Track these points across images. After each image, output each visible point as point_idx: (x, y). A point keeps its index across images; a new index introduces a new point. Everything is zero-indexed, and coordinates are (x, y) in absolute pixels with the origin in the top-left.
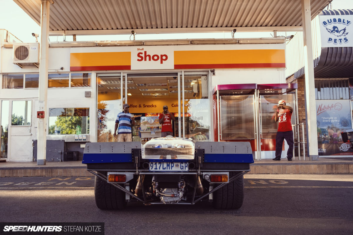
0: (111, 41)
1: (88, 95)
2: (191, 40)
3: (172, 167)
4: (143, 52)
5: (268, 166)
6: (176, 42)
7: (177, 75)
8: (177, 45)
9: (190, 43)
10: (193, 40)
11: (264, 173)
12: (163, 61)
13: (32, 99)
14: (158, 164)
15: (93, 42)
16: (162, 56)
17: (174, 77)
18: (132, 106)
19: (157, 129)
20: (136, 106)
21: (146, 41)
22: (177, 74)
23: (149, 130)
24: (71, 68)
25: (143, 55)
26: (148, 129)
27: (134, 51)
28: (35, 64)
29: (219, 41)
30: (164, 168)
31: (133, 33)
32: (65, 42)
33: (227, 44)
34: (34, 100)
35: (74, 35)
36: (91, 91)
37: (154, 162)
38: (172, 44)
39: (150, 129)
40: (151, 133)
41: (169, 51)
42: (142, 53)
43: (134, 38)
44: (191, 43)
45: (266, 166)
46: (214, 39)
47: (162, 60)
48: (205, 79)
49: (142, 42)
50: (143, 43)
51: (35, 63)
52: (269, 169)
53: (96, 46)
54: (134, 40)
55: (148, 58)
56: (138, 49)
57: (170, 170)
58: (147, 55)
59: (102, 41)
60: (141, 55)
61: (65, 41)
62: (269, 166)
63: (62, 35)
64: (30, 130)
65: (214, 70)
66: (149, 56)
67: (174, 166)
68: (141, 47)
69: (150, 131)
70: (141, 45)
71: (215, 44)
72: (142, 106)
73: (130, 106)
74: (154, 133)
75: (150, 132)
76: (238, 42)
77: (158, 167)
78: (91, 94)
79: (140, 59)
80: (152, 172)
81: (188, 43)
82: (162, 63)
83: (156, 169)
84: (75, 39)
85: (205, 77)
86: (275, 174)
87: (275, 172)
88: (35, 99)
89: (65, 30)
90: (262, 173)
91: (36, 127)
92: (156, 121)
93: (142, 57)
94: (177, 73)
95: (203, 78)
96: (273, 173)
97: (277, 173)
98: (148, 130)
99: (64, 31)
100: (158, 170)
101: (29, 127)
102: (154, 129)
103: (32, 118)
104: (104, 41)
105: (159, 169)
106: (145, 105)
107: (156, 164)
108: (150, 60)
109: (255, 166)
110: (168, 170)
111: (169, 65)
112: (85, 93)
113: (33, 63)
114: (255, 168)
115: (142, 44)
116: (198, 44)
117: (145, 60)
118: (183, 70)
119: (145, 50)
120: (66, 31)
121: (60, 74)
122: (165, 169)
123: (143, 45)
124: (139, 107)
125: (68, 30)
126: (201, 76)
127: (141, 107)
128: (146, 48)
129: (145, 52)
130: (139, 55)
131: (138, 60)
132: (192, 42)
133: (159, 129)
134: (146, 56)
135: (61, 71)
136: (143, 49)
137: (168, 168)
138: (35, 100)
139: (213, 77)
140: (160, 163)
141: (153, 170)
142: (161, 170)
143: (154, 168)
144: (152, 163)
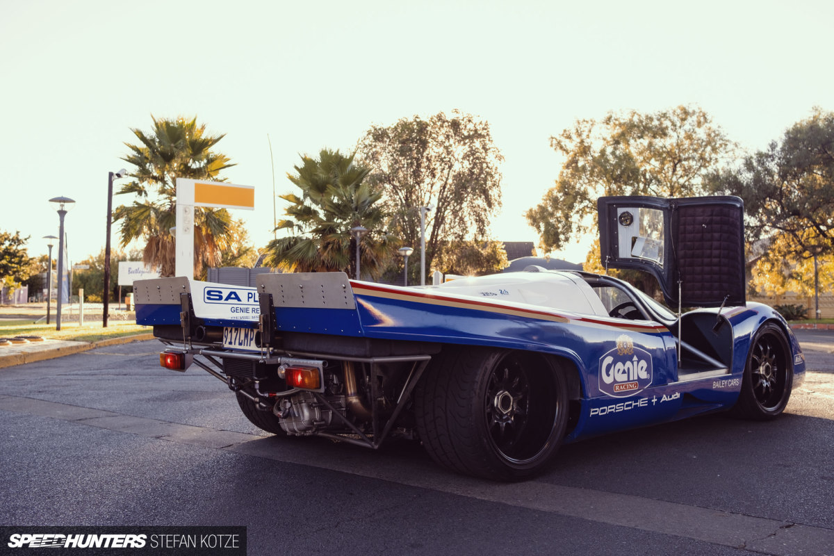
3: (251, 340)
14: (234, 330)
30: (241, 341)
37: (229, 326)
57: (248, 348)
77: (233, 341)
80: (226, 350)
83: (230, 343)
100: (232, 346)
107: (231, 331)
110: (245, 347)
137: (246, 342)
140: (236, 330)
141: (227, 345)
142: (237, 346)
143: (229, 340)
144: (227, 329)
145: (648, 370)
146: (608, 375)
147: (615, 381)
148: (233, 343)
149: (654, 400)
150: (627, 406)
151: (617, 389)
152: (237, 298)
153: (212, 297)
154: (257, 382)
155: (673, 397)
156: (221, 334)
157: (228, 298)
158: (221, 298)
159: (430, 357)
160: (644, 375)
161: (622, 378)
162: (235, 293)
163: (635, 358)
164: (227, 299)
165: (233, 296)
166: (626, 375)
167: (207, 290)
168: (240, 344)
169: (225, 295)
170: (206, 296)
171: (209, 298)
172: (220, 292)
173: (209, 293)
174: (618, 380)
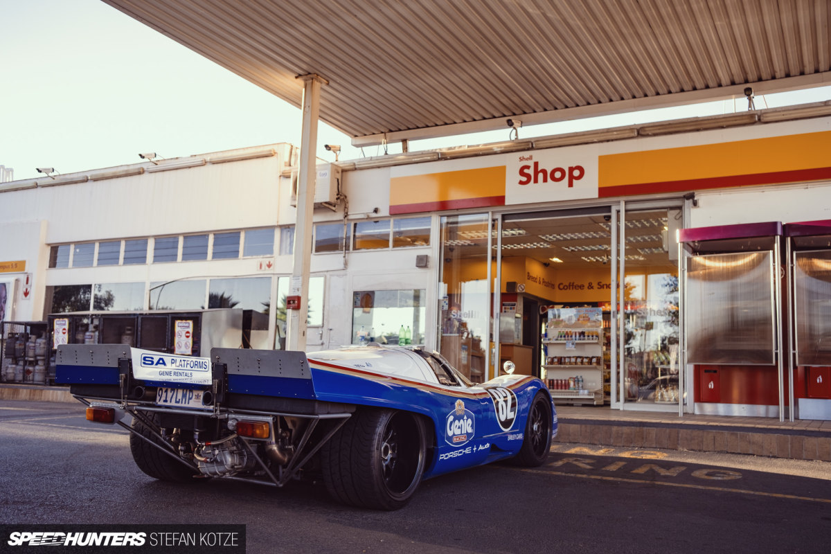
0: (468, 146)
1: (422, 262)
2: (638, 128)
3: (190, 399)
4: (531, 163)
5: (750, 434)
6: (603, 134)
7: (610, 211)
8: (608, 141)
9: (636, 133)
10: (645, 126)
11: (739, 451)
12: (574, 181)
13: (325, 273)
14: (169, 390)
15: (434, 151)
16: (571, 170)
17: (605, 217)
18: (573, 285)
19: (580, 336)
20: (581, 287)
21: (538, 140)
22: (608, 208)
23: (563, 338)
24: (391, 207)
25: (531, 172)
26: (561, 337)
27: (513, 163)
28: (327, 205)
29: (706, 122)
30: (178, 400)
31: (510, 124)
32: (387, 156)
33: (728, 126)
34: (328, 275)
35: (404, 141)
36: (429, 255)
37: (164, 386)
38: (595, 140)
39: (565, 337)
40: (567, 346)
41: (588, 157)
42: (528, 167)
43: (516, 135)
44: (638, 134)
45: (746, 433)
46: (697, 118)
47: (572, 178)
48: (678, 217)
49: (529, 142)
50: (532, 144)
51: (326, 203)
52: (754, 443)
53: (439, 159)
54: (516, 139)
55: (541, 176)
56: (521, 159)
57: (186, 405)
58: (539, 169)
59: (450, 148)
60: (526, 171)
61: (386, 154)
62: (755, 434)
63: (381, 144)
64: (322, 334)
65: (694, 193)
66: (544, 172)
67: (194, 397)
68: (526, 154)
69: (565, 342)
70: (528, 149)
71: (698, 130)
72: (595, 285)
73: (570, 285)
74: (574, 346)
75: (565, 344)
76: (759, 120)
77: (169, 399)
78: (430, 260)
79: (524, 179)
80: (160, 407)
81: (632, 135)
82: (571, 185)
83: (166, 401)
84: (405, 149)
85: (678, 211)
86: (769, 457)
87: (771, 453)
88: (331, 273)
89: (385, 133)
90: (733, 451)
91: (330, 328)
92: (581, 319)
93: (528, 176)
94: (610, 207)
95: (672, 214)
96: (765, 453)
97: (776, 454)
98: (559, 338)
99: (383, 134)
100: (168, 404)
101: (320, 329)
102: (574, 336)
103: (324, 310)
104: (455, 147)
105: (171, 402)
106: (602, 284)
107: (166, 391)
108: (545, 180)
109: (714, 431)
110: (183, 405)
111: (587, 190)
112: (417, 259)
113: (321, 203)
114: (714, 437)
115: (530, 146)
116: (655, 135)
117: (536, 181)
118: (622, 199)
119: (535, 160)
120: (389, 135)
121: (376, 222)
122: (178, 402)
123: (532, 148)
124: (588, 288)
125: (391, 131)
126: (666, 210)
127: (592, 288)
128: (537, 155)
129: (536, 164)
130: (522, 173)
131: (521, 183)
132: (641, 132)
133: (584, 336)
134: (536, 172)
135: (374, 215)
136: (531, 158)
137: (184, 400)
138: (331, 275)
139: (694, 211)
140: (172, 390)
141: (161, 403)
142: (173, 404)
143: (163, 398)
144: (161, 389)
145: (472, 426)
146: (451, 430)
147: (454, 435)
148: (169, 401)
149: (475, 449)
150: (461, 452)
151: (455, 440)
152: (164, 363)
153: (147, 362)
154: (197, 433)
155: (486, 447)
156: (155, 393)
157: (158, 363)
158: (153, 363)
159: (350, 415)
160: (470, 430)
161: (458, 432)
162: (162, 359)
163: (465, 418)
164: (156, 364)
165: (161, 362)
166: (460, 430)
167: (144, 356)
168: (176, 402)
169: (155, 361)
170: (143, 361)
171: (144, 363)
172: (152, 358)
173: (145, 358)
174: (456, 434)
